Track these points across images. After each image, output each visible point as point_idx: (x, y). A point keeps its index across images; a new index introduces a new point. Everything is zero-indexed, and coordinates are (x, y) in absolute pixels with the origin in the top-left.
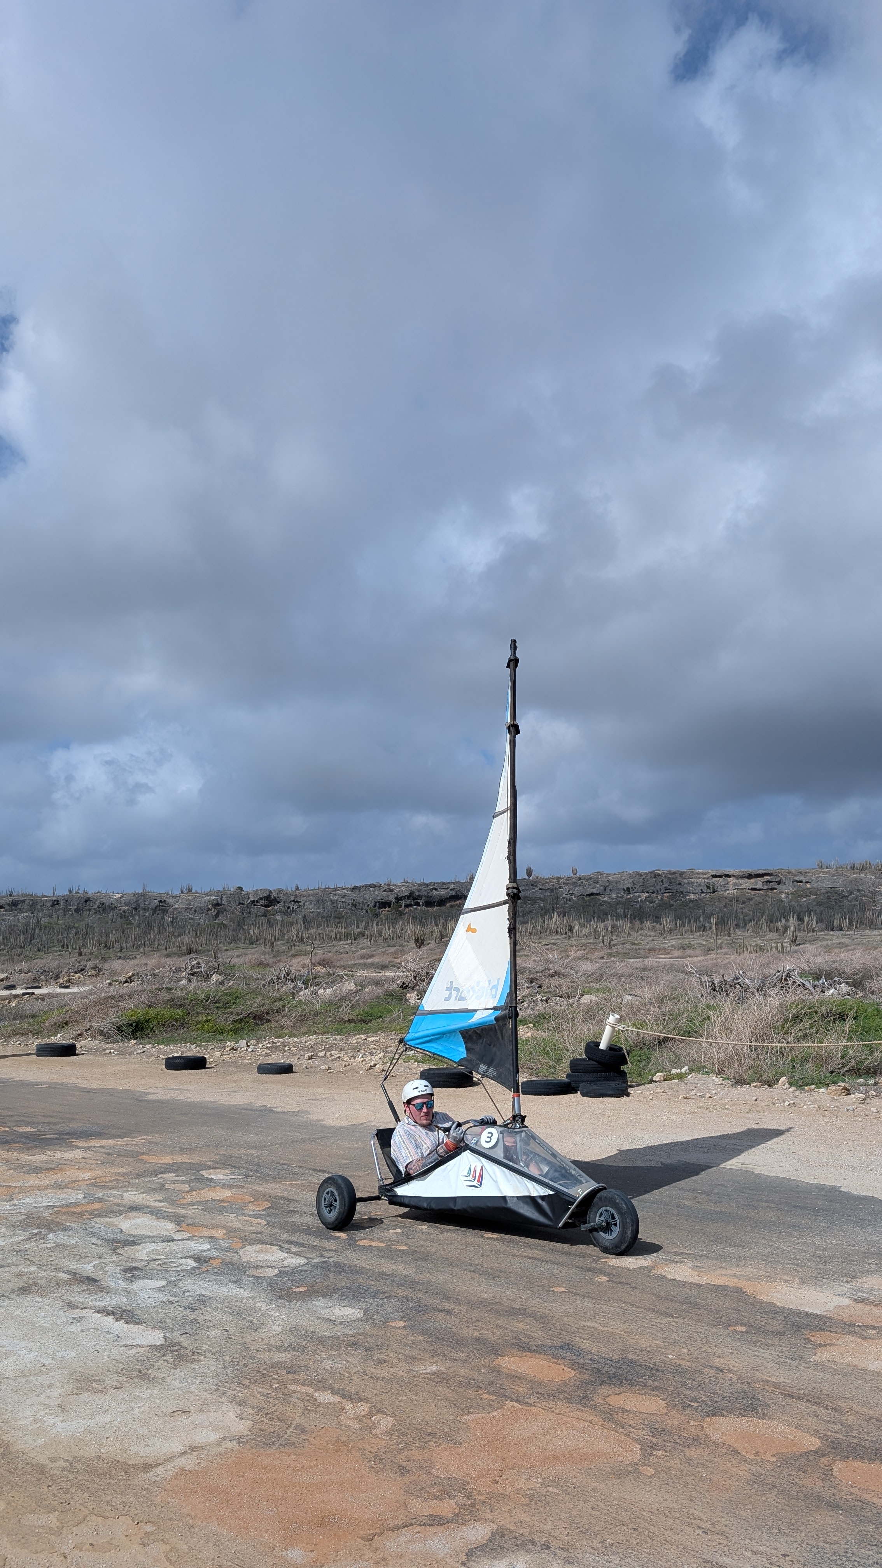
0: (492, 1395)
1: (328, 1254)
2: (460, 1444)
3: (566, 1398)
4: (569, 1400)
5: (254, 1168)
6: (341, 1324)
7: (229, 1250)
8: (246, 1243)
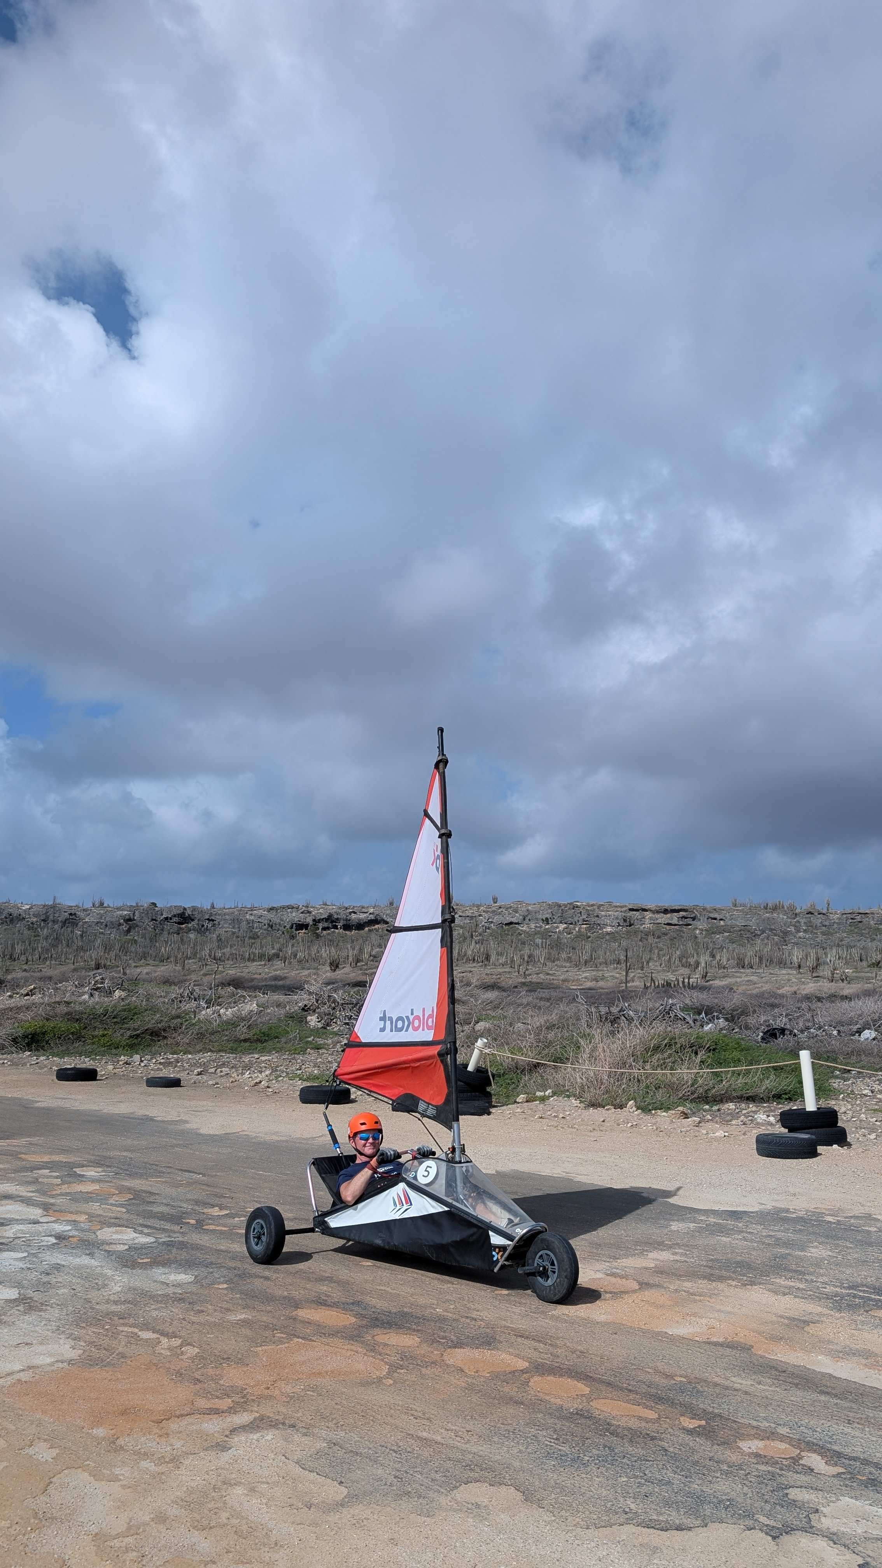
0: (284, 1334)
1: (175, 1236)
2: (248, 1365)
3: (343, 1336)
4: (343, 1337)
5: (126, 1167)
6: (173, 1286)
7: (89, 1230)
8: (105, 1226)
